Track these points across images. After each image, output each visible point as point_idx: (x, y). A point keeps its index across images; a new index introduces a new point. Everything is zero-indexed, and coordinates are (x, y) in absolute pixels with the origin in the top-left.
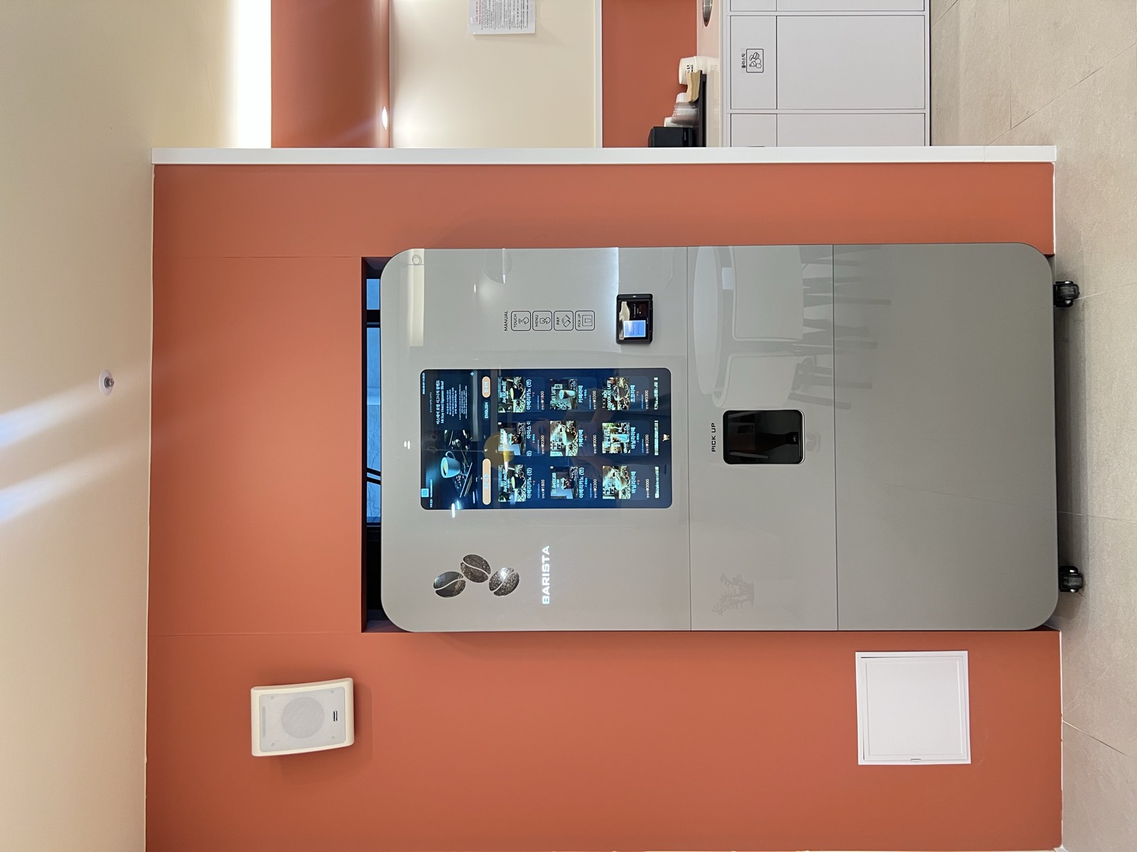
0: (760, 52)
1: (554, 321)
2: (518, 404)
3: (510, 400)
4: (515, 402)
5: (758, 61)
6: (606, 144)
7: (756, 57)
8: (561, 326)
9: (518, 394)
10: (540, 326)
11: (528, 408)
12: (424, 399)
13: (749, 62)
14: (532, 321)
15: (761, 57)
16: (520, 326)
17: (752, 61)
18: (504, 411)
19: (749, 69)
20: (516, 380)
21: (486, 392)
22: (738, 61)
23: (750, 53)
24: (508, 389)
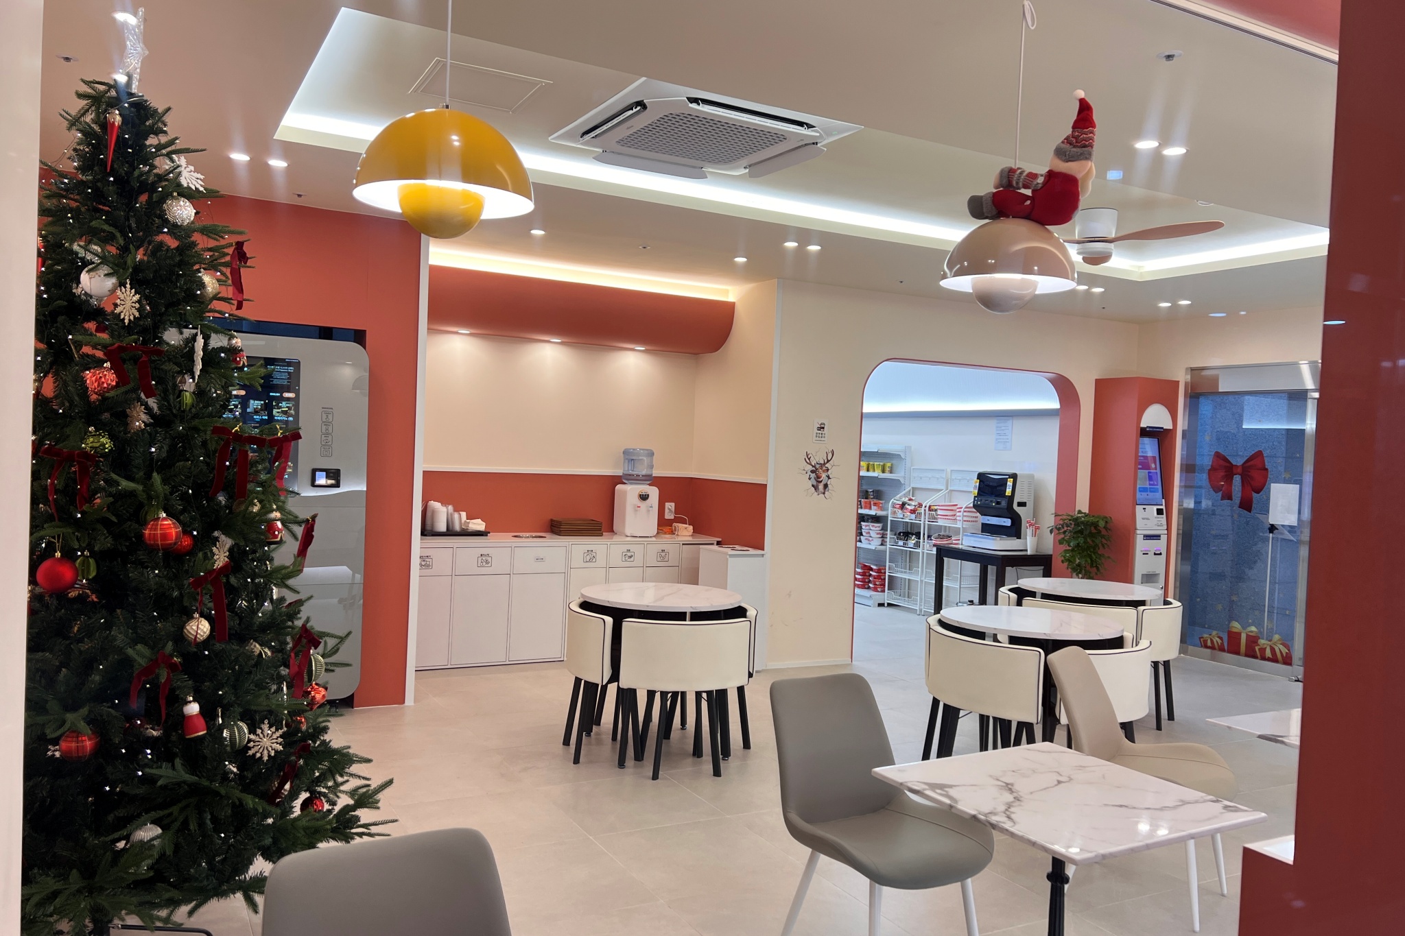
0: (489, 565)
1: (327, 434)
2: (278, 412)
3: (281, 407)
4: (280, 410)
5: (484, 564)
6: (424, 472)
7: (487, 562)
8: (323, 438)
9: (285, 413)
10: (324, 427)
11: (276, 418)
12: (283, 360)
13: (484, 558)
14: (327, 423)
15: (486, 565)
16: (324, 416)
17: (485, 560)
18: (274, 404)
19: (480, 559)
20: (292, 412)
21: (286, 395)
22: (485, 551)
23: (489, 559)
24: (287, 407)
